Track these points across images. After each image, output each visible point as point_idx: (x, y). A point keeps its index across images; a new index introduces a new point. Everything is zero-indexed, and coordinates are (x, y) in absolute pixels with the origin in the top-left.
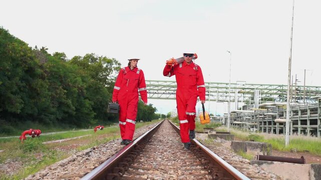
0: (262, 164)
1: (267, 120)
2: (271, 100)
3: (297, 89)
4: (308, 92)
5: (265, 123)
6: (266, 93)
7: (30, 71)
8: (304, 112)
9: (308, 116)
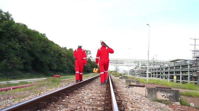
0: (130, 87)
1: (143, 72)
2: (145, 65)
3: (154, 62)
4: (157, 63)
5: (142, 73)
6: (143, 63)
7: (60, 55)
8: (155, 70)
9: (157, 71)
